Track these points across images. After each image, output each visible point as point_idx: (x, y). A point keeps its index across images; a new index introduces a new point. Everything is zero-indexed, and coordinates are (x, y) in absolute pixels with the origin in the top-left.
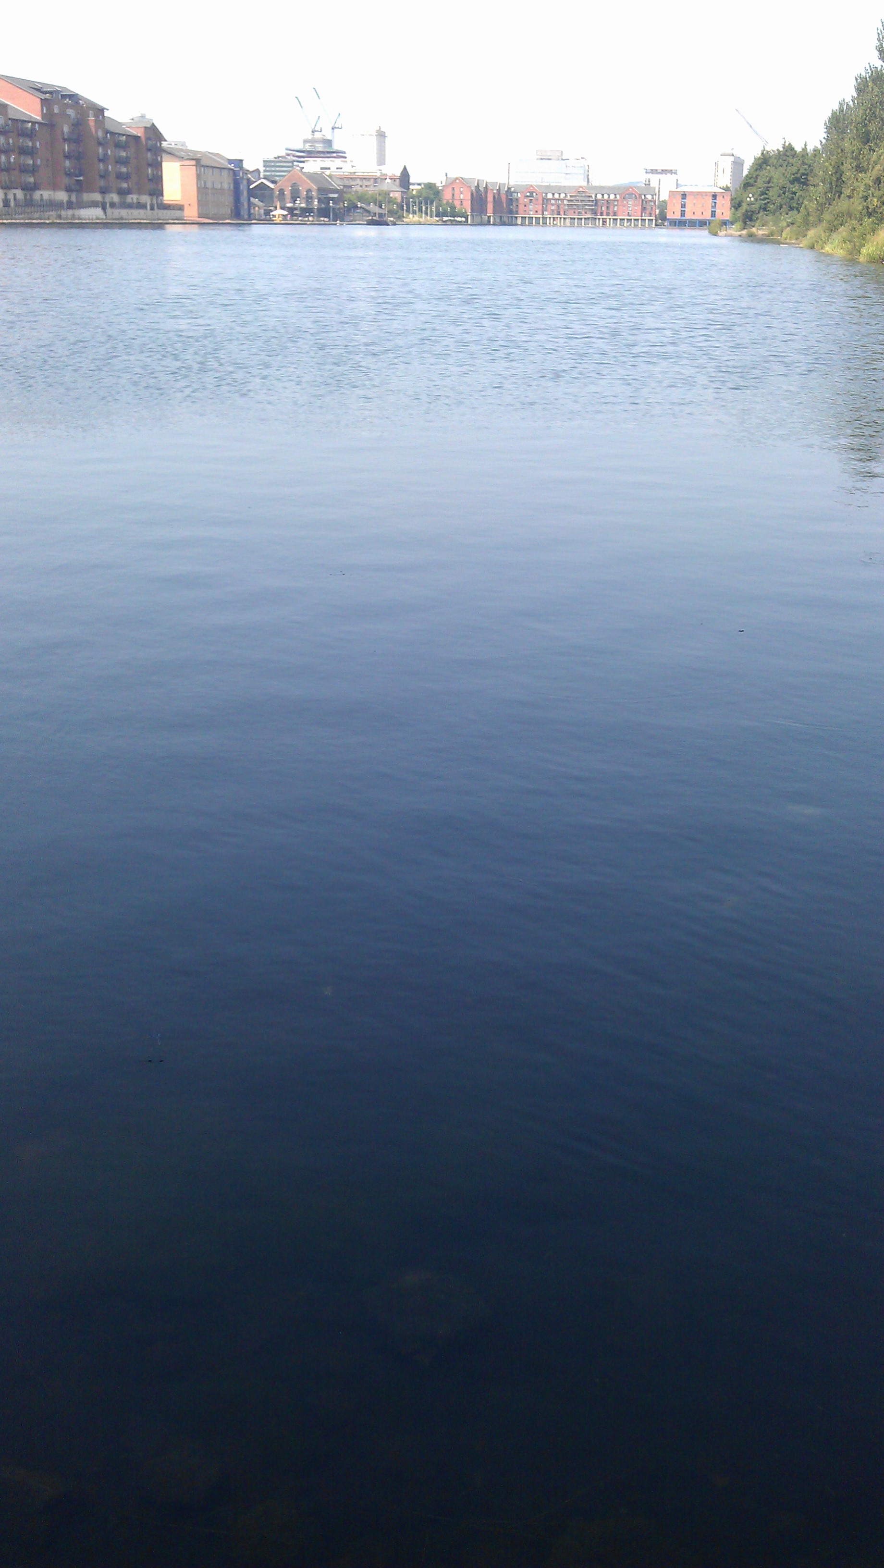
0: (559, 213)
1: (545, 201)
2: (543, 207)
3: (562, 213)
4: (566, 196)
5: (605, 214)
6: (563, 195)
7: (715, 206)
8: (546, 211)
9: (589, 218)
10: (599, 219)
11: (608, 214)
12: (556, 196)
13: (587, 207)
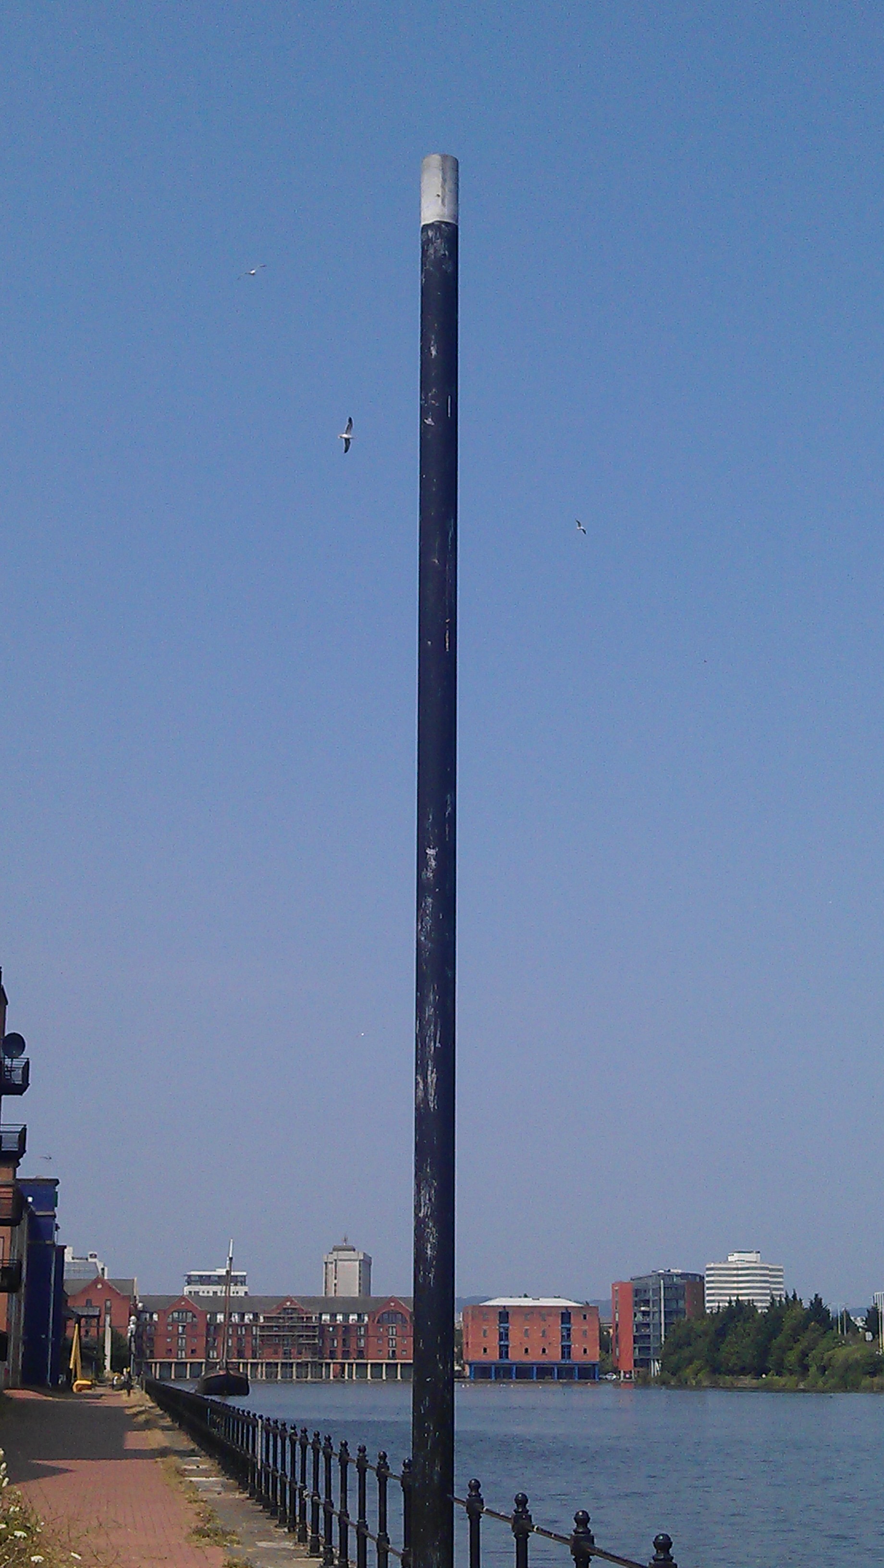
0: (241, 1356)
1: (213, 1329)
2: (207, 1341)
3: (248, 1353)
4: (256, 1316)
5: (339, 1353)
6: (248, 1317)
7: (569, 1335)
8: (214, 1348)
9: (307, 1364)
10: (328, 1364)
11: (346, 1354)
12: (236, 1318)
13: (301, 1341)
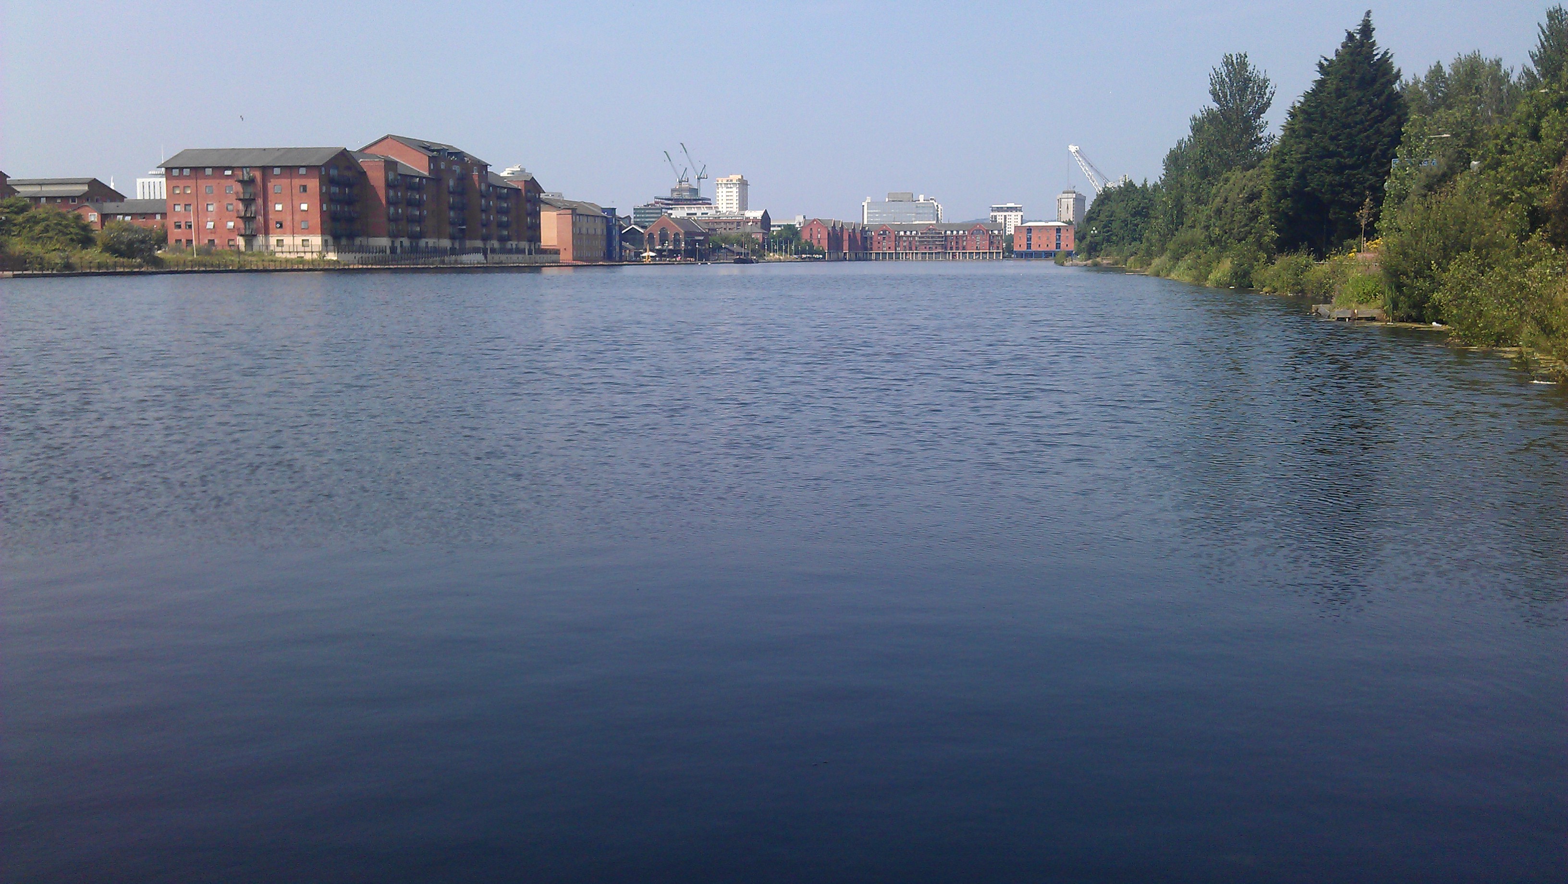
0: (911, 249)
1: (898, 238)
2: (896, 244)
3: (914, 248)
4: (917, 233)
5: (954, 248)
6: (914, 233)
7: (1060, 238)
8: (899, 246)
9: (939, 253)
10: (949, 253)
11: (957, 248)
12: (908, 233)
13: (937, 243)
